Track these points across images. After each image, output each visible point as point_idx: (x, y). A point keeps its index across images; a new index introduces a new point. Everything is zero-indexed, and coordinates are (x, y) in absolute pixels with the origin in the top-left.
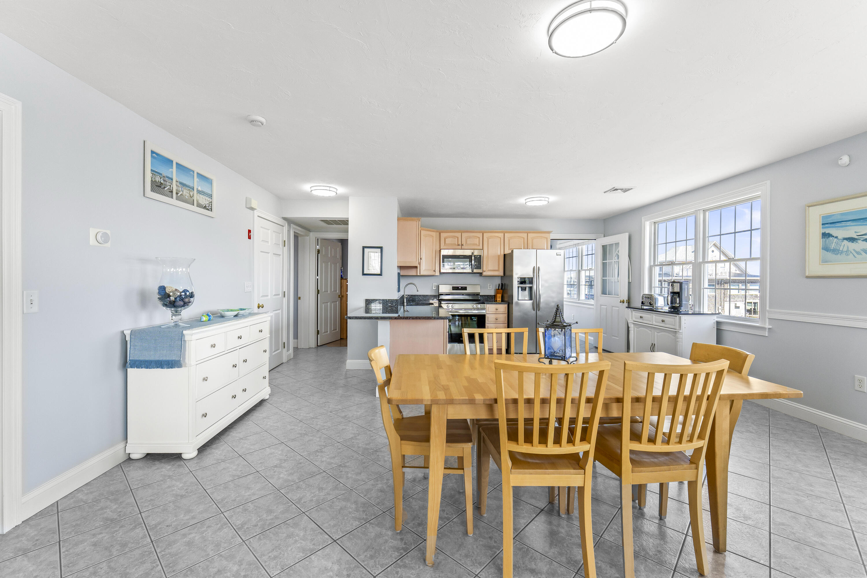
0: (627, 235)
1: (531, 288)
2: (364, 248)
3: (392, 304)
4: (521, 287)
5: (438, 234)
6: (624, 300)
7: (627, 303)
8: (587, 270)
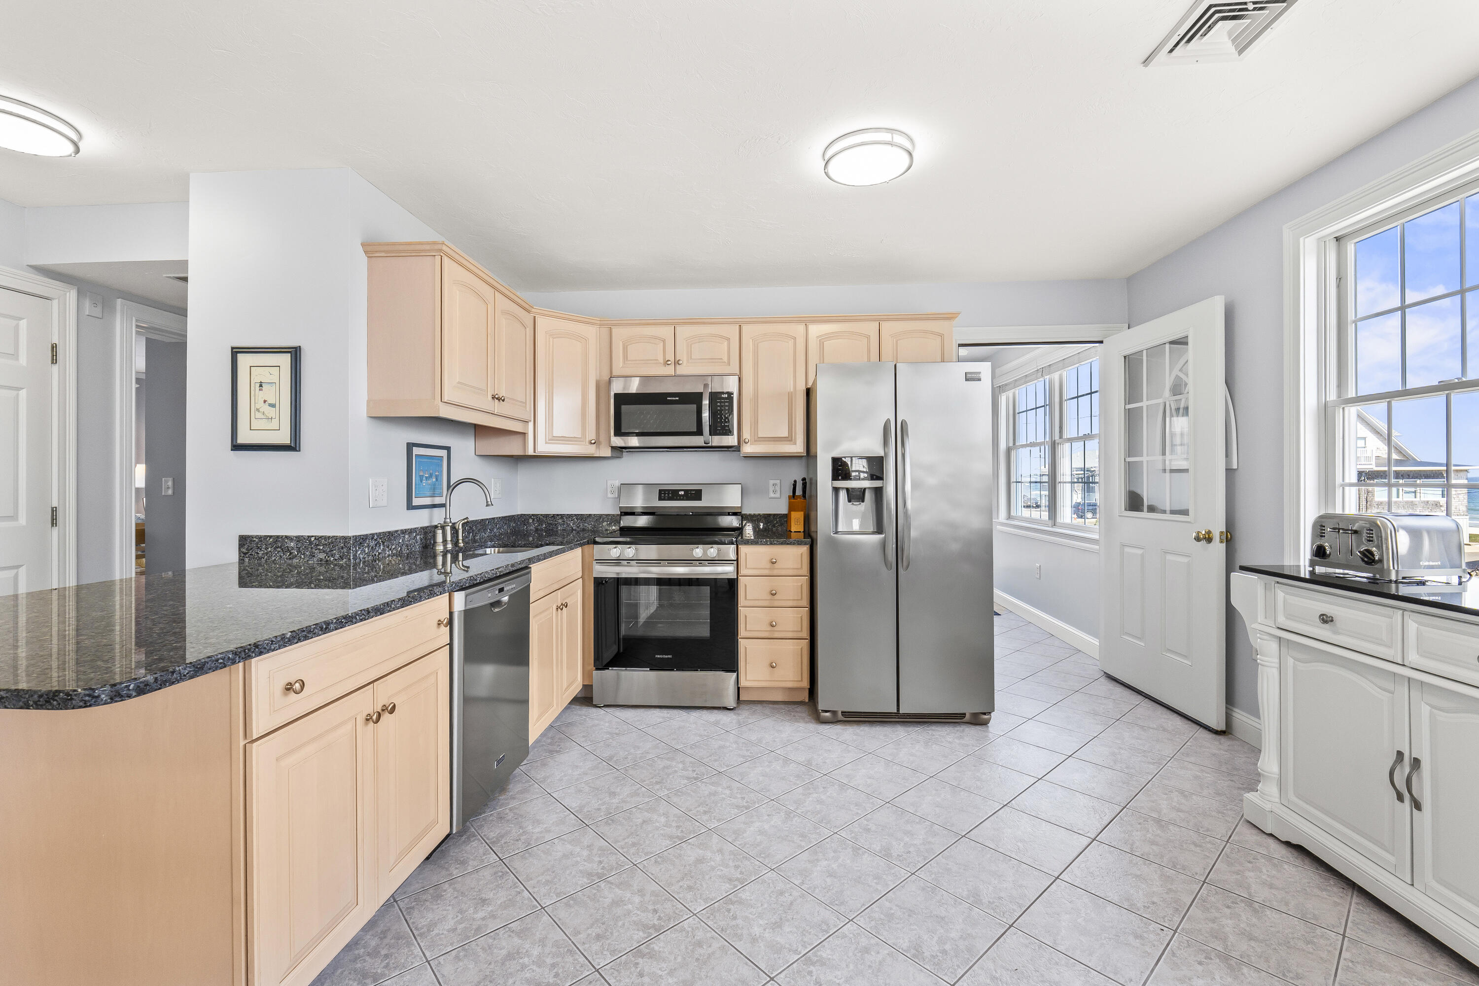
0: (1218, 305)
1: (878, 492)
2: (235, 352)
3: (330, 553)
4: (848, 490)
5: (605, 331)
6: (1209, 532)
7: (1221, 542)
8: (1078, 439)
